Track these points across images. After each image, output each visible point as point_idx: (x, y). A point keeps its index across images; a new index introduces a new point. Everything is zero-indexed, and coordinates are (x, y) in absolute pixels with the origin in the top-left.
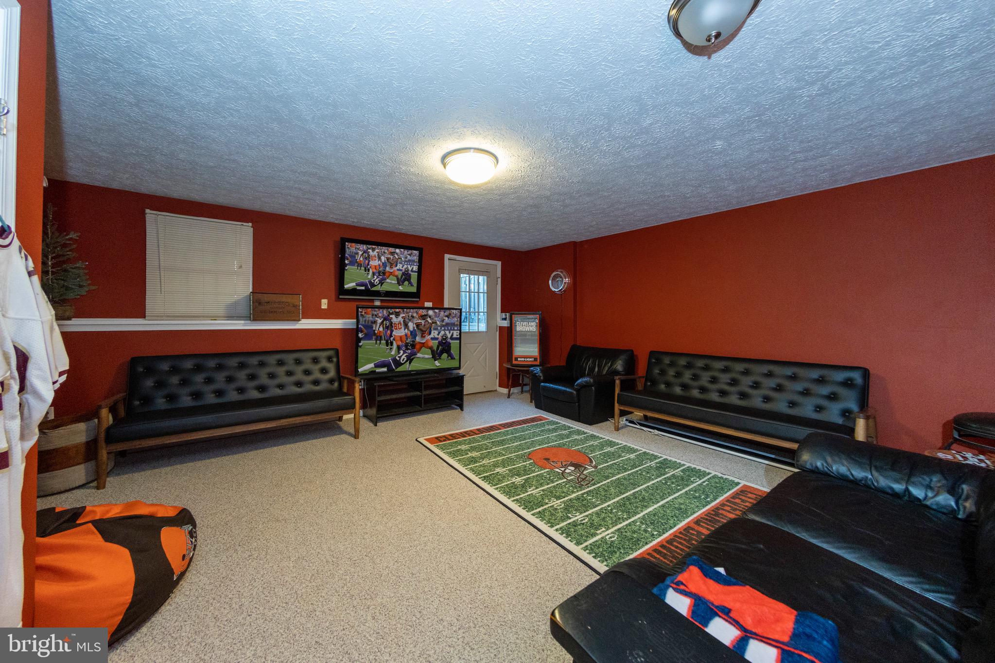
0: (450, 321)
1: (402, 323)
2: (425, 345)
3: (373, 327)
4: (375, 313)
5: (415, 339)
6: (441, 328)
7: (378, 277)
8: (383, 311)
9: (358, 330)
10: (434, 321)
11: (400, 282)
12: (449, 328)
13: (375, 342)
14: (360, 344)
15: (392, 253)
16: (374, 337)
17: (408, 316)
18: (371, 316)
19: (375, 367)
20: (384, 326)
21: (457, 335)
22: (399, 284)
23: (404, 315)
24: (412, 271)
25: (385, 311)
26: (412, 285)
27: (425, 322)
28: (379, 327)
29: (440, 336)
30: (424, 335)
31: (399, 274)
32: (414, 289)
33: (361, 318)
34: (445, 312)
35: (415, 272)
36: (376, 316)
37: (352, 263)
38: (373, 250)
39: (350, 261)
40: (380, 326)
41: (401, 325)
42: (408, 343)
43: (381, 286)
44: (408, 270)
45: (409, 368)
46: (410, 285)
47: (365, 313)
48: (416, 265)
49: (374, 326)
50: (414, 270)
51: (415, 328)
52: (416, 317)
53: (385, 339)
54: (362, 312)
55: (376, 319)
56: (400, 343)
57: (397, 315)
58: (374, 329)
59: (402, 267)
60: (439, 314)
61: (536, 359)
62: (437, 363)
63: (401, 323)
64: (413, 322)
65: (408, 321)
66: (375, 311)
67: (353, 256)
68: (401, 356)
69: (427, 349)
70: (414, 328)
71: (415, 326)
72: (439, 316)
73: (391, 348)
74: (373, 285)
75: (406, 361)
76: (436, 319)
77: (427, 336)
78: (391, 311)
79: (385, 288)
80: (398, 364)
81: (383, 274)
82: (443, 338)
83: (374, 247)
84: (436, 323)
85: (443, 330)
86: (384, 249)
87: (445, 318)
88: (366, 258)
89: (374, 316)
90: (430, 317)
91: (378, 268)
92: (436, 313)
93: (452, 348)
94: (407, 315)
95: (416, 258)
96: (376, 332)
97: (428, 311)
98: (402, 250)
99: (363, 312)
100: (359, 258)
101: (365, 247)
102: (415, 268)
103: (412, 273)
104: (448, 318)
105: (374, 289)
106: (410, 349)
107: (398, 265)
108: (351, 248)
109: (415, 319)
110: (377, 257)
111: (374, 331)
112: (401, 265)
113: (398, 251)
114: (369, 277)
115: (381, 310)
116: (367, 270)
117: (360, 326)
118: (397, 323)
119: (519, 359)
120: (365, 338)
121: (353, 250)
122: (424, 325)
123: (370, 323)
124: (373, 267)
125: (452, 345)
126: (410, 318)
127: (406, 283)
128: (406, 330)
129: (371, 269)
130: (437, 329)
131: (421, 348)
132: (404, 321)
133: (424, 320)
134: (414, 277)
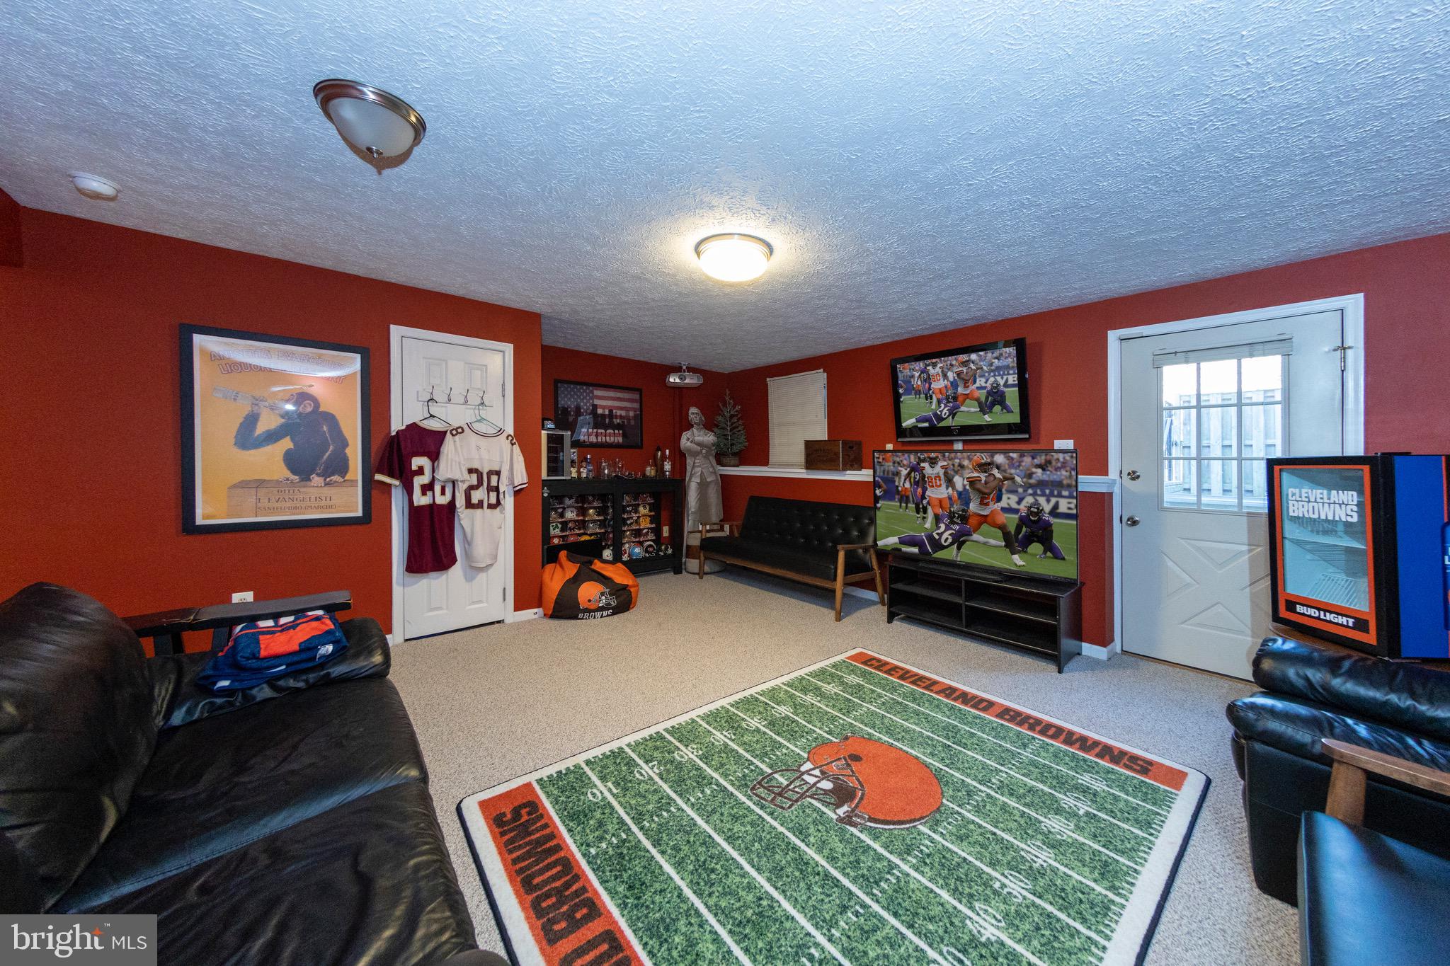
0: (1049, 476)
1: (942, 477)
2: (989, 519)
3: (895, 481)
4: (898, 459)
5: (968, 508)
6: (1025, 491)
7: (946, 406)
8: (909, 457)
9: (875, 484)
10: (1007, 475)
11: (985, 408)
12: (1047, 491)
13: (898, 504)
14: (879, 505)
15: (965, 364)
16: (897, 497)
17: (953, 465)
18: (891, 464)
19: (900, 543)
20: (912, 480)
21: (1069, 508)
22: (983, 411)
23: (945, 463)
24: (1006, 385)
25: (912, 457)
26: (1009, 411)
27: (986, 477)
28: (905, 482)
29: (1022, 507)
30: (986, 501)
31: (982, 394)
32: (1015, 418)
33: (878, 467)
34: (1033, 458)
35: (1013, 386)
36: (899, 463)
37: (908, 392)
38: (934, 365)
39: (905, 390)
40: (905, 480)
41: (940, 480)
42: (954, 513)
43: (953, 418)
44: (998, 385)
45: (957, 555)
46: (1005, 411)
47: (883, 459)
48: (1014, 374)
49: (897, 479)
50: (1010, 382)
51: (968, 487)
52: (968, 467)
53: (913, 501)
54: (879, 458)
55: (900, 468)
56: (940, 511)
57: (933, 462)
58: (897, 484)
59: (986, 383)
60: (1020, 462)
61: (1361, 625)
62: (1017, 559)
63: (939, 477)
64: (961, 476)
65: (952, 473)
66: (897, 456)
67: (908, 382)
68: (942, 533)
69: (993, 529)
70: (964, 486)
71: (966, 482)
72: (1019, 466)
73: (924, 518)
74: (940, 419)
75: (952, 544)
76: (1013, 471)
77: (991, 503)
78: (922, 457)
79: (960, 420)
80: (938, 546)
81: (954, 400)
82: (1032, 512)
83: (934, 360)
84: (1013, 479)
85: (1030, 495)
86: (951, 360)
87: (1034, 470)
88: (925, 381)
89: (896, 465)
90: (998, 467)
91: (944, 391)
92: (1012, 459)
93: (1054, 535)
94: (950, 462)
95: (1011, 361)
96: (900, 489)
97: (992, 457)
98: (982, 353)
99: (881, 457)
100: (917, 383)
101: (921, 365)
102: (1013, 379)
103: (1006, 390)
104: (1044, 470)
105: (942, 424)
106: (957, 524)
107: (978, 380)
108: (904, 370)
109: (967, 471)
110: (942, 374)
111: (897, 487)
112: (983, 380)
113: (974, 356)
114: (933, 407)
115: (906, 455)
116: (929, 397)
117: (877, 479)
118: (933, 476)
119: (1299, 609)
120: (885, 497)
121: (907, 372)
122: (986, 483)
123: (890, 475)
124: (938, 391)
125: (1054, 528)
126: (956, 469)
127: (997, 408)
128: (950, 489)
129: (934, 396)
130: (1017, 491)
131: (980, 524)
132: (946, 474)
133: (986, 472)
134: (1012, 397)
